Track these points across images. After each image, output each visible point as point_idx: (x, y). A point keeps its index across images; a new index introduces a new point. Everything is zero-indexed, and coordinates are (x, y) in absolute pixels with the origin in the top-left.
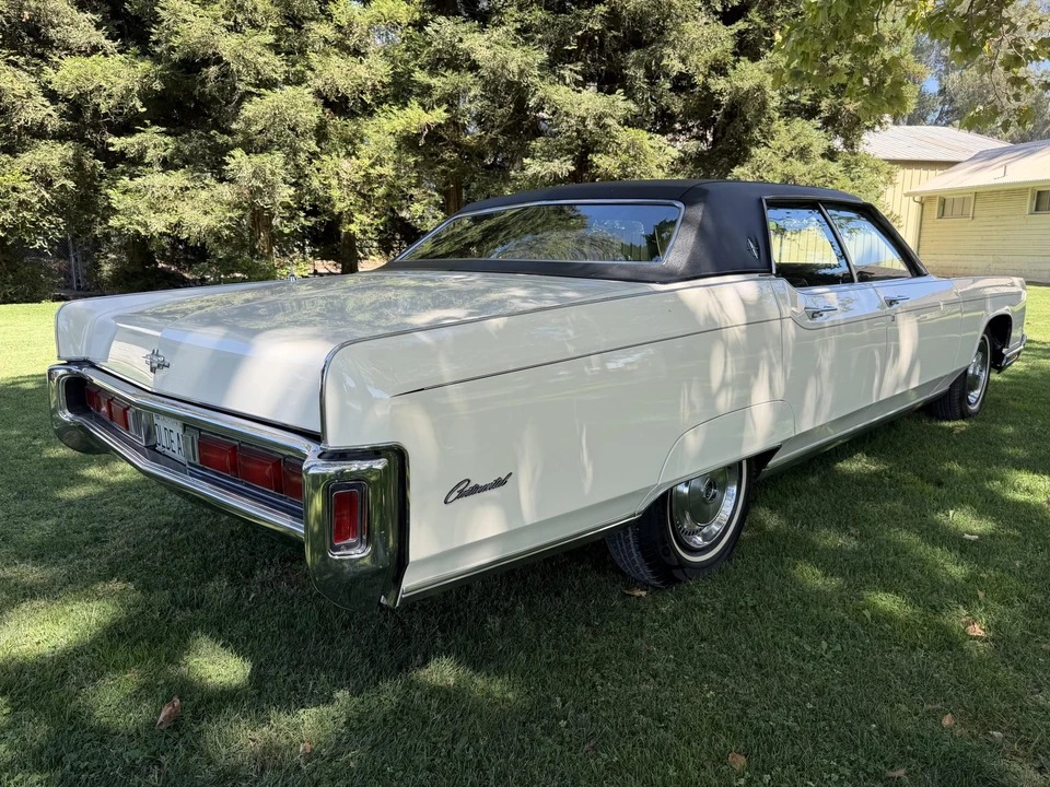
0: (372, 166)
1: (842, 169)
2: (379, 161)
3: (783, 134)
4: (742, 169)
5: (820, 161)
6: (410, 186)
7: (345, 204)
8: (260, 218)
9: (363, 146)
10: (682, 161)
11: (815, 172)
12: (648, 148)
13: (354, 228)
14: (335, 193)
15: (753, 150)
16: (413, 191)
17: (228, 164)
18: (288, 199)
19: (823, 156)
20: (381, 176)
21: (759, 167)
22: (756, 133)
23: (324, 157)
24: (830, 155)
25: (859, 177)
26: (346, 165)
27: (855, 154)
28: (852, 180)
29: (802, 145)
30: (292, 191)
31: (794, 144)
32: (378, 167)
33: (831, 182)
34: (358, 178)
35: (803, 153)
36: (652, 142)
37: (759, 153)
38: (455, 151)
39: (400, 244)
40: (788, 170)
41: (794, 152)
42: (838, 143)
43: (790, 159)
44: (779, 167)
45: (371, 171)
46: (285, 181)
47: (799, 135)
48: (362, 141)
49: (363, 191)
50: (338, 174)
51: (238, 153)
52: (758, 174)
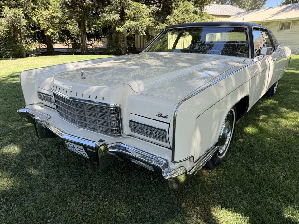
0: (53, 13)
1: (199, 17)
2: (55, 11)
3: (182, 5)
4: (170, 16)
5: (193, 14)
6: (67, 19)
7: (45, 26)
8: (16, 30)
9: (50, 6)
10: (152, 13)
11: (191, 18)
12: (142, 9)
13: (49, 34)
14: (41, 22)
15: (173, 10)
16: (68, 21)
17: (2, 11)
18: (25, 24)
19: (193, 13)
20: (56, 16)
21: (175, 16)
22: (173, 5)
23: (36, 10)
24: (195, 12)
25: (204, 19)
26: (44, 12)
27: (202, 13)
28: (202, 20)
29: (187, 9)
30: (26, 21)
31: (185, 9)
32: (55, 13)
33: (196, 21)
34: (48, 16)
35: (188, 12)
36: (142, 7)
37: (175, 11)
38: (81, 8)
39: (67, 38)
40: (183, 17)
41: (185, 11)
42: (198, 9)
43: (184, 13)
44: (181, 16)
45: (53, 14)
46: (23, 18)
47: (186, 6)
48: (49, 4)
49: (51, 21)
50: (42, 15)
51: (6, 7)
52: (174, 18)
